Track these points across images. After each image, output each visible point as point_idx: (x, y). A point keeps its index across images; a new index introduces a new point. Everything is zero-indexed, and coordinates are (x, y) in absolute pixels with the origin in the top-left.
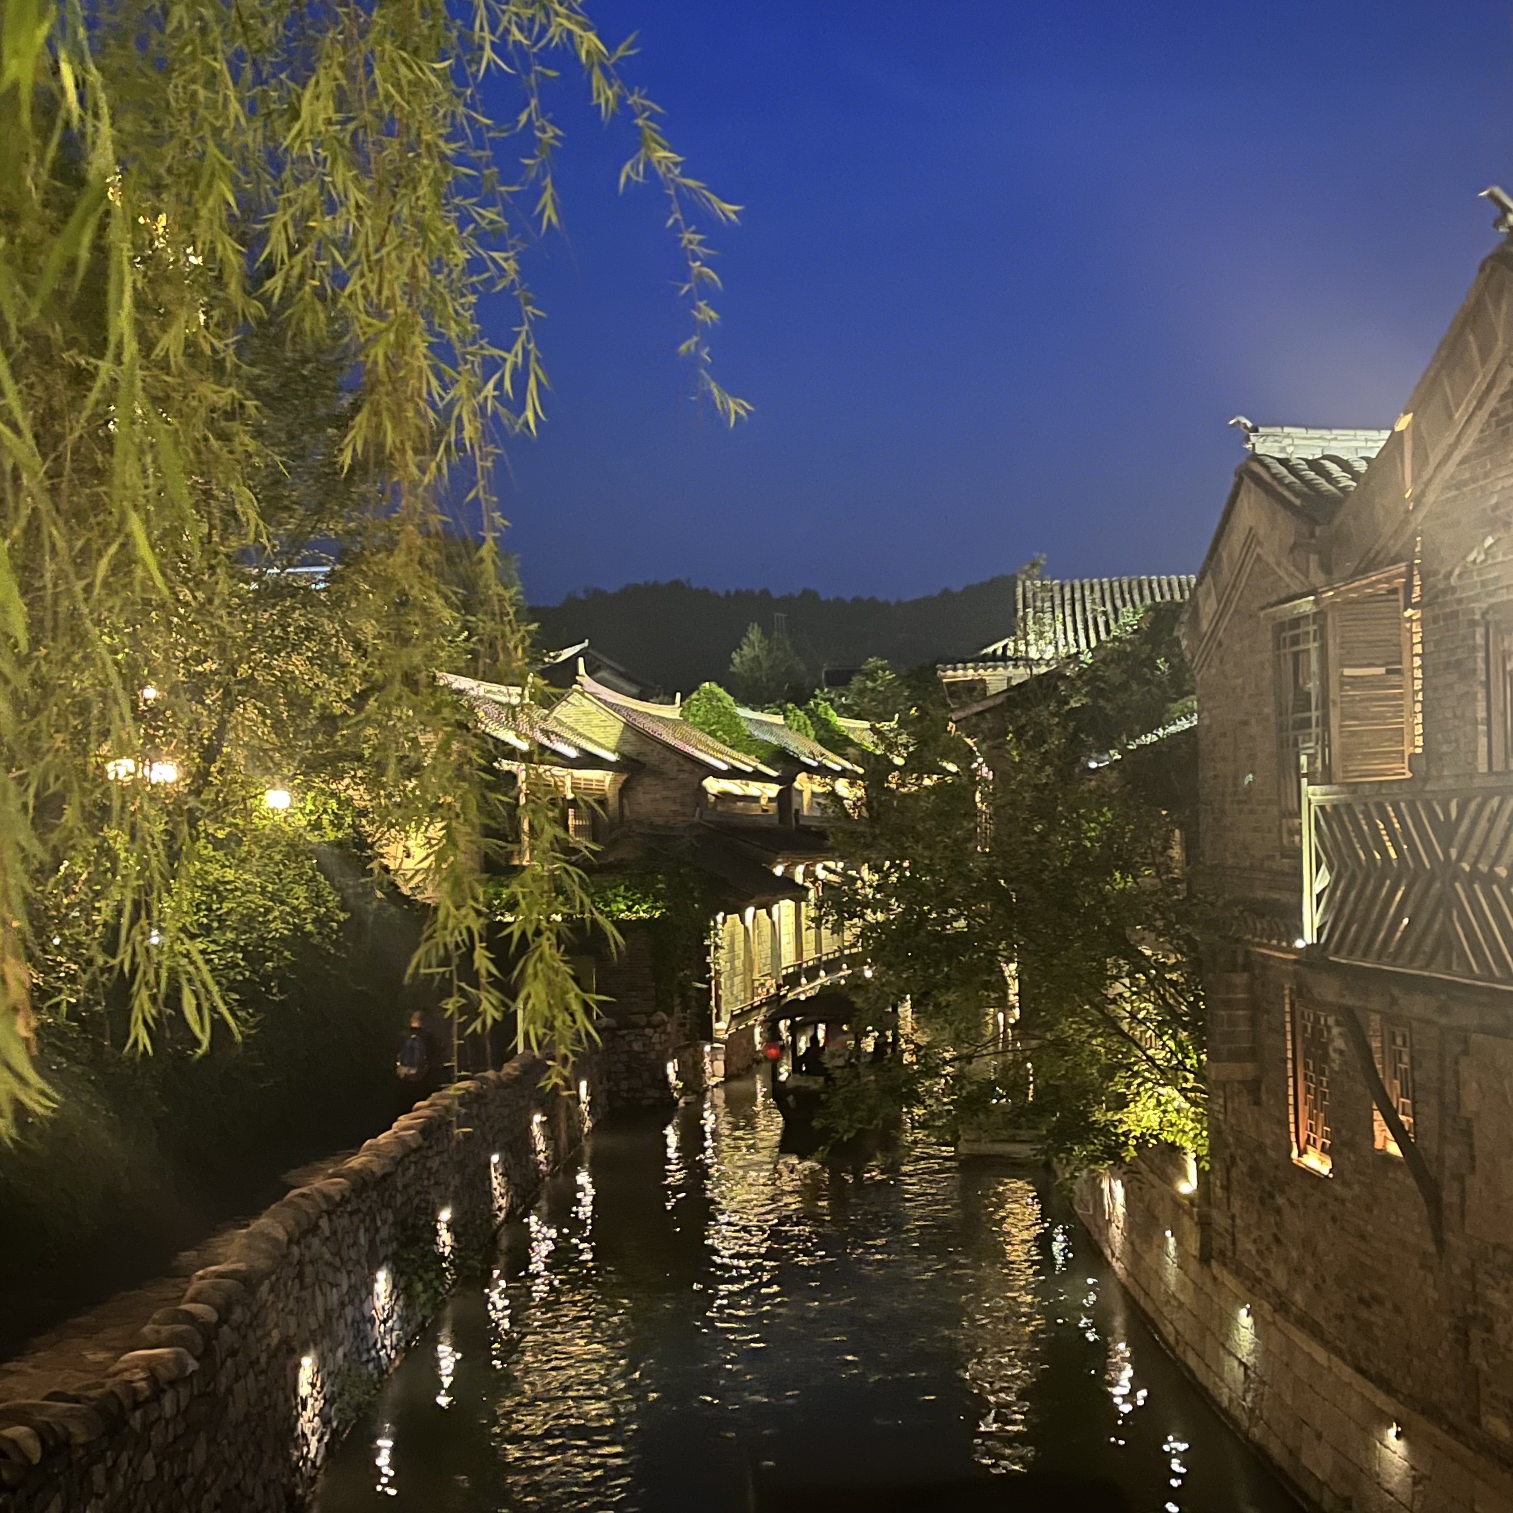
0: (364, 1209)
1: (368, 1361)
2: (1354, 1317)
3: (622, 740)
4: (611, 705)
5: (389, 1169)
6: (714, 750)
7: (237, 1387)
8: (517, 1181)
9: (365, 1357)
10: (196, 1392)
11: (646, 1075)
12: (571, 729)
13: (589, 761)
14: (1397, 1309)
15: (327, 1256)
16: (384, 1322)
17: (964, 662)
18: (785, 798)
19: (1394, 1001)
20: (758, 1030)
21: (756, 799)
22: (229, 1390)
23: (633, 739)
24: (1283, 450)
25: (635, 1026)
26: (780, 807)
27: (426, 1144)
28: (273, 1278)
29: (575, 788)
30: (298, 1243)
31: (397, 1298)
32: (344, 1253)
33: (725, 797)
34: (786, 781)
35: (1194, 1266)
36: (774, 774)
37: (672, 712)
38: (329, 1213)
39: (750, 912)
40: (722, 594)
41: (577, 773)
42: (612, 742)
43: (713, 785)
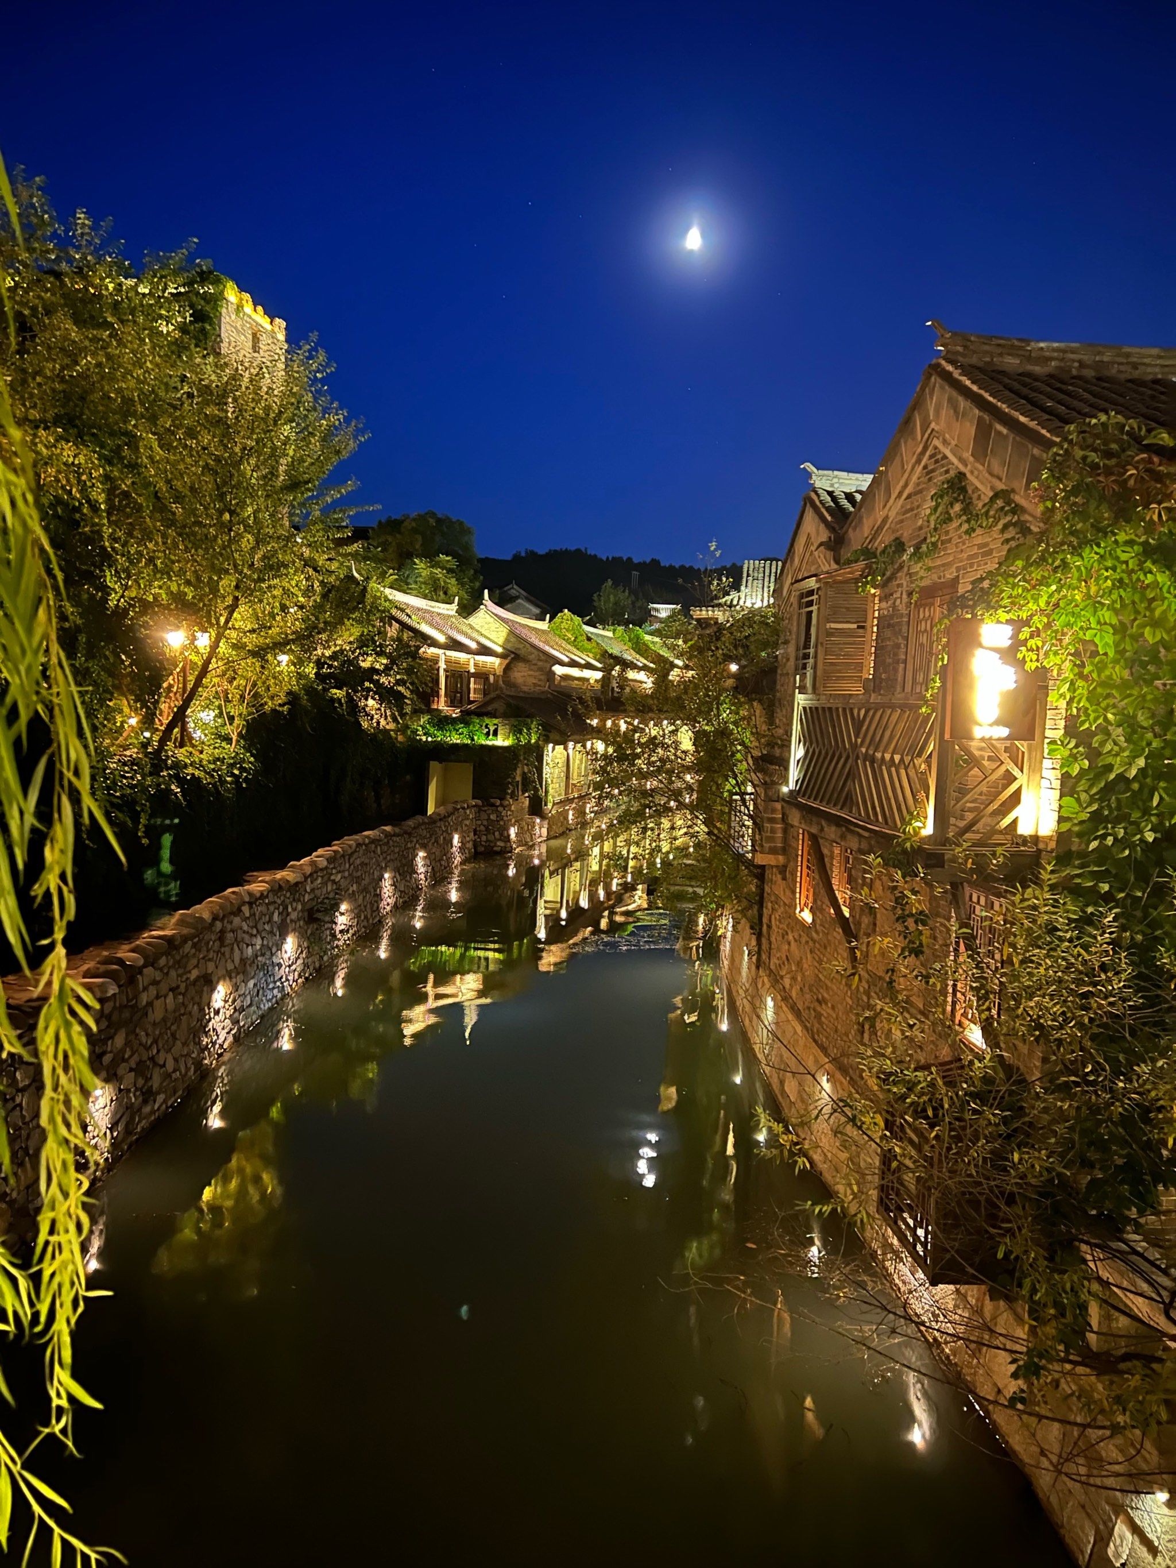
0: (279, 901)
1: (274, 988)
2: (815, 1010)
3: (507, 640)
4: (503, 619)
5: (299, 879)
6: (564, 649)
7: (158, 1003)
8: (402, 889)
9: (271, 986)
10: (118, 1005)
11: (497, 834)
12: (478, 631)
13: (484, 651)
14: (833, 1007)
15: (245, 928)
16: (290, 966)
17: (707, 607)
18: (605, 681)
19: (822, 830)
20: (571, 813)
21: (588, 680)
22: (150, 1004)
23: (513, 640)
24: (832, 485)
25: (493, 805)
26: (602, 686)
27: (332, 866)
28: (196, 940)
29: (476, 665)
30: (222, 920)
31: (302, 952)
32: (260, 927)
33: (566, 677)
34: (607, 670)
35: (754, 968)
36: (599, 665)
37: (543, 625)
38: (250, 904)
39: (571, 745)
40: (604, 559)
41: (478, 658)
42: (501, 641)
43: (558, 670)
